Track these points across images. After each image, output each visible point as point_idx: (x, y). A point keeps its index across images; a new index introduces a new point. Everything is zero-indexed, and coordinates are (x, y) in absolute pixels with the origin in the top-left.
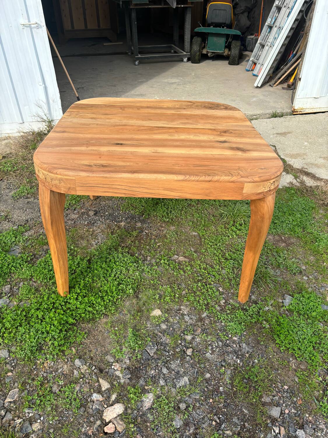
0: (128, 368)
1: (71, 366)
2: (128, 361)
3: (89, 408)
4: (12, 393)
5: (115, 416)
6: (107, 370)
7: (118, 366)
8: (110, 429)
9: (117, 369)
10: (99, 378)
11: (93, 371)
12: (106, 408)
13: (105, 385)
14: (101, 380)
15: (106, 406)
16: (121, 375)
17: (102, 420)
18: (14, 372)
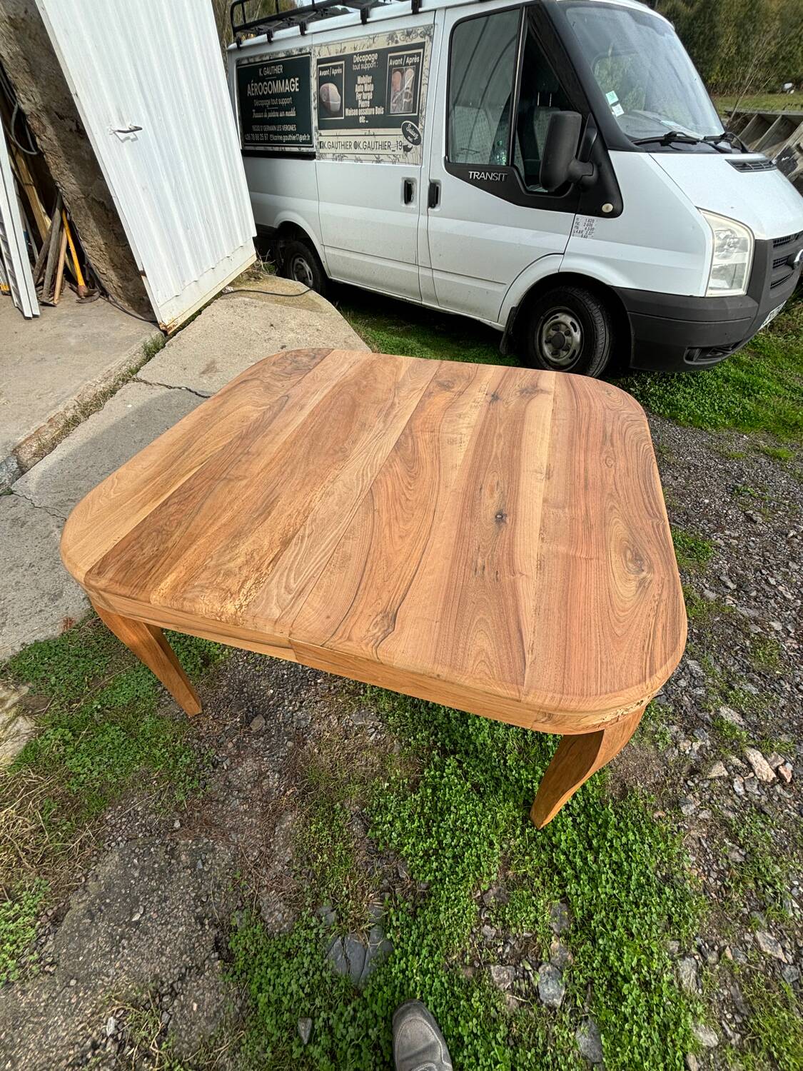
0: (686, 730)
1: (691, 823)
2: (675, 728)
3: (759, 800)
4: (767, 945)
5: (765, 762)
6: (693, 762)
7: (685, 744)
8: (787, 771)
9: (691, 747)
10: (708, 777)
11: (697, 785)
12: (755, 775)
13: (719, 770)
14: (713, 775)
15: (751, 775)
16: (699, 743)
17: (773, 784)
18: (722, 943)
